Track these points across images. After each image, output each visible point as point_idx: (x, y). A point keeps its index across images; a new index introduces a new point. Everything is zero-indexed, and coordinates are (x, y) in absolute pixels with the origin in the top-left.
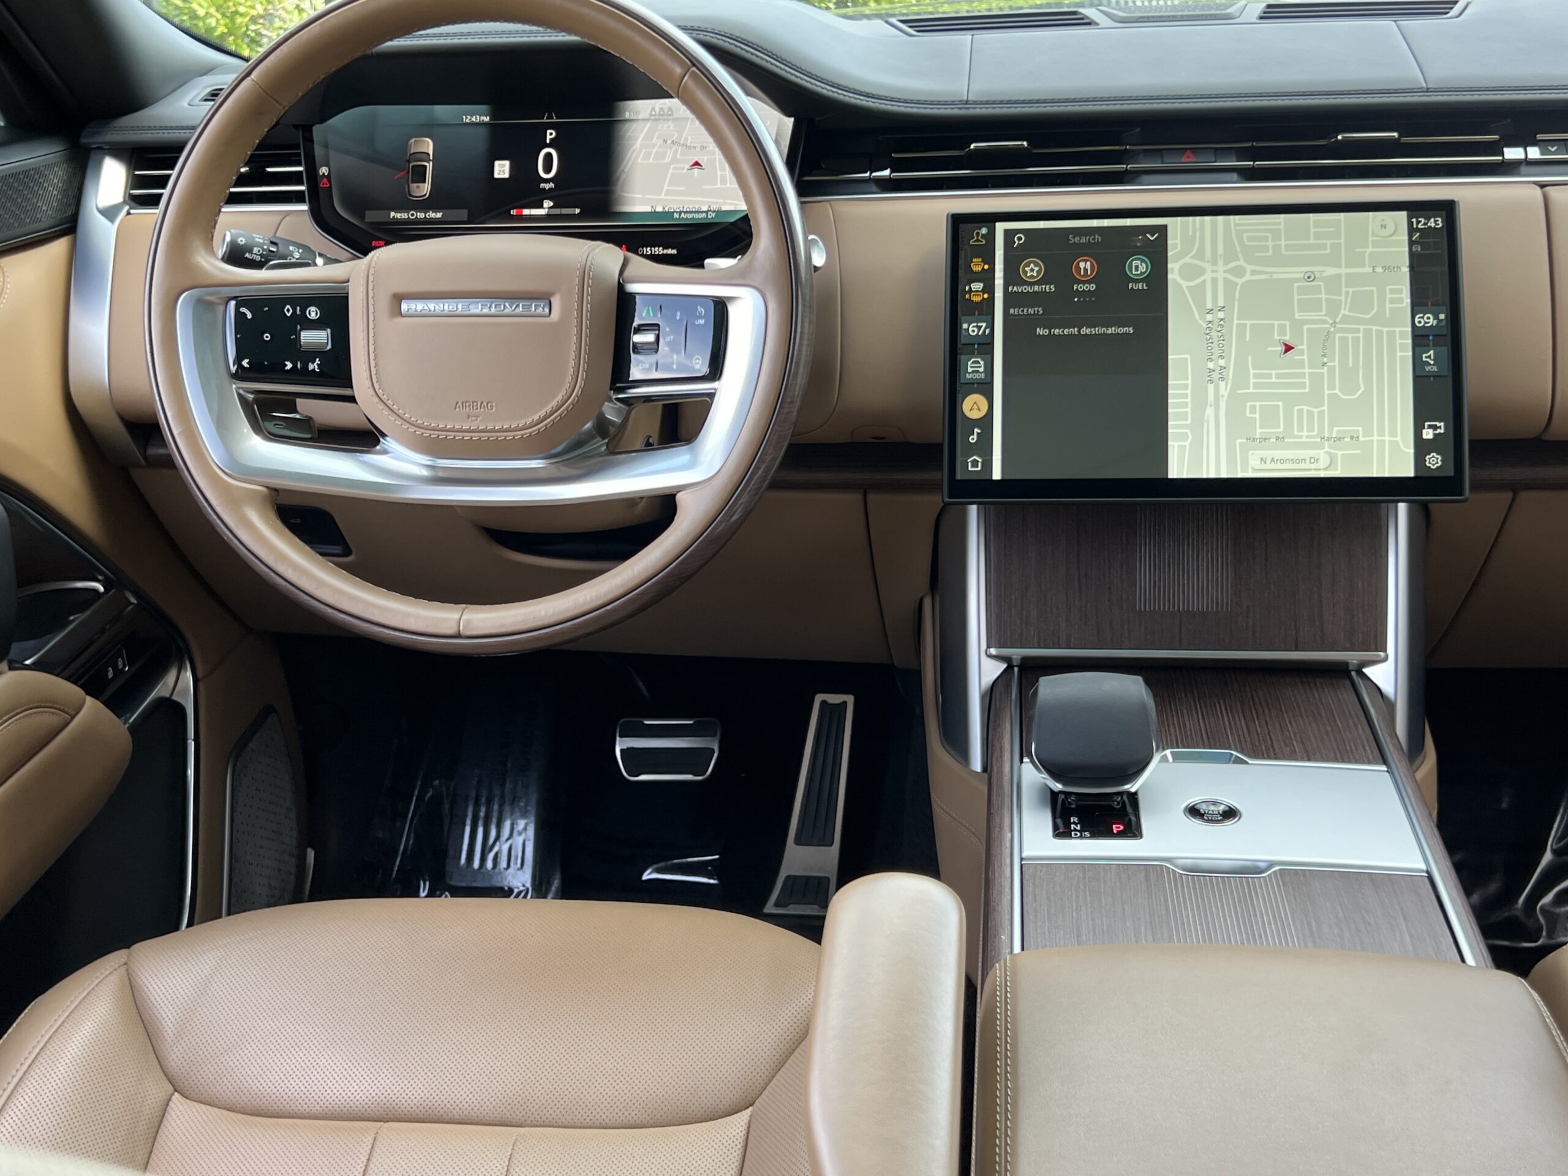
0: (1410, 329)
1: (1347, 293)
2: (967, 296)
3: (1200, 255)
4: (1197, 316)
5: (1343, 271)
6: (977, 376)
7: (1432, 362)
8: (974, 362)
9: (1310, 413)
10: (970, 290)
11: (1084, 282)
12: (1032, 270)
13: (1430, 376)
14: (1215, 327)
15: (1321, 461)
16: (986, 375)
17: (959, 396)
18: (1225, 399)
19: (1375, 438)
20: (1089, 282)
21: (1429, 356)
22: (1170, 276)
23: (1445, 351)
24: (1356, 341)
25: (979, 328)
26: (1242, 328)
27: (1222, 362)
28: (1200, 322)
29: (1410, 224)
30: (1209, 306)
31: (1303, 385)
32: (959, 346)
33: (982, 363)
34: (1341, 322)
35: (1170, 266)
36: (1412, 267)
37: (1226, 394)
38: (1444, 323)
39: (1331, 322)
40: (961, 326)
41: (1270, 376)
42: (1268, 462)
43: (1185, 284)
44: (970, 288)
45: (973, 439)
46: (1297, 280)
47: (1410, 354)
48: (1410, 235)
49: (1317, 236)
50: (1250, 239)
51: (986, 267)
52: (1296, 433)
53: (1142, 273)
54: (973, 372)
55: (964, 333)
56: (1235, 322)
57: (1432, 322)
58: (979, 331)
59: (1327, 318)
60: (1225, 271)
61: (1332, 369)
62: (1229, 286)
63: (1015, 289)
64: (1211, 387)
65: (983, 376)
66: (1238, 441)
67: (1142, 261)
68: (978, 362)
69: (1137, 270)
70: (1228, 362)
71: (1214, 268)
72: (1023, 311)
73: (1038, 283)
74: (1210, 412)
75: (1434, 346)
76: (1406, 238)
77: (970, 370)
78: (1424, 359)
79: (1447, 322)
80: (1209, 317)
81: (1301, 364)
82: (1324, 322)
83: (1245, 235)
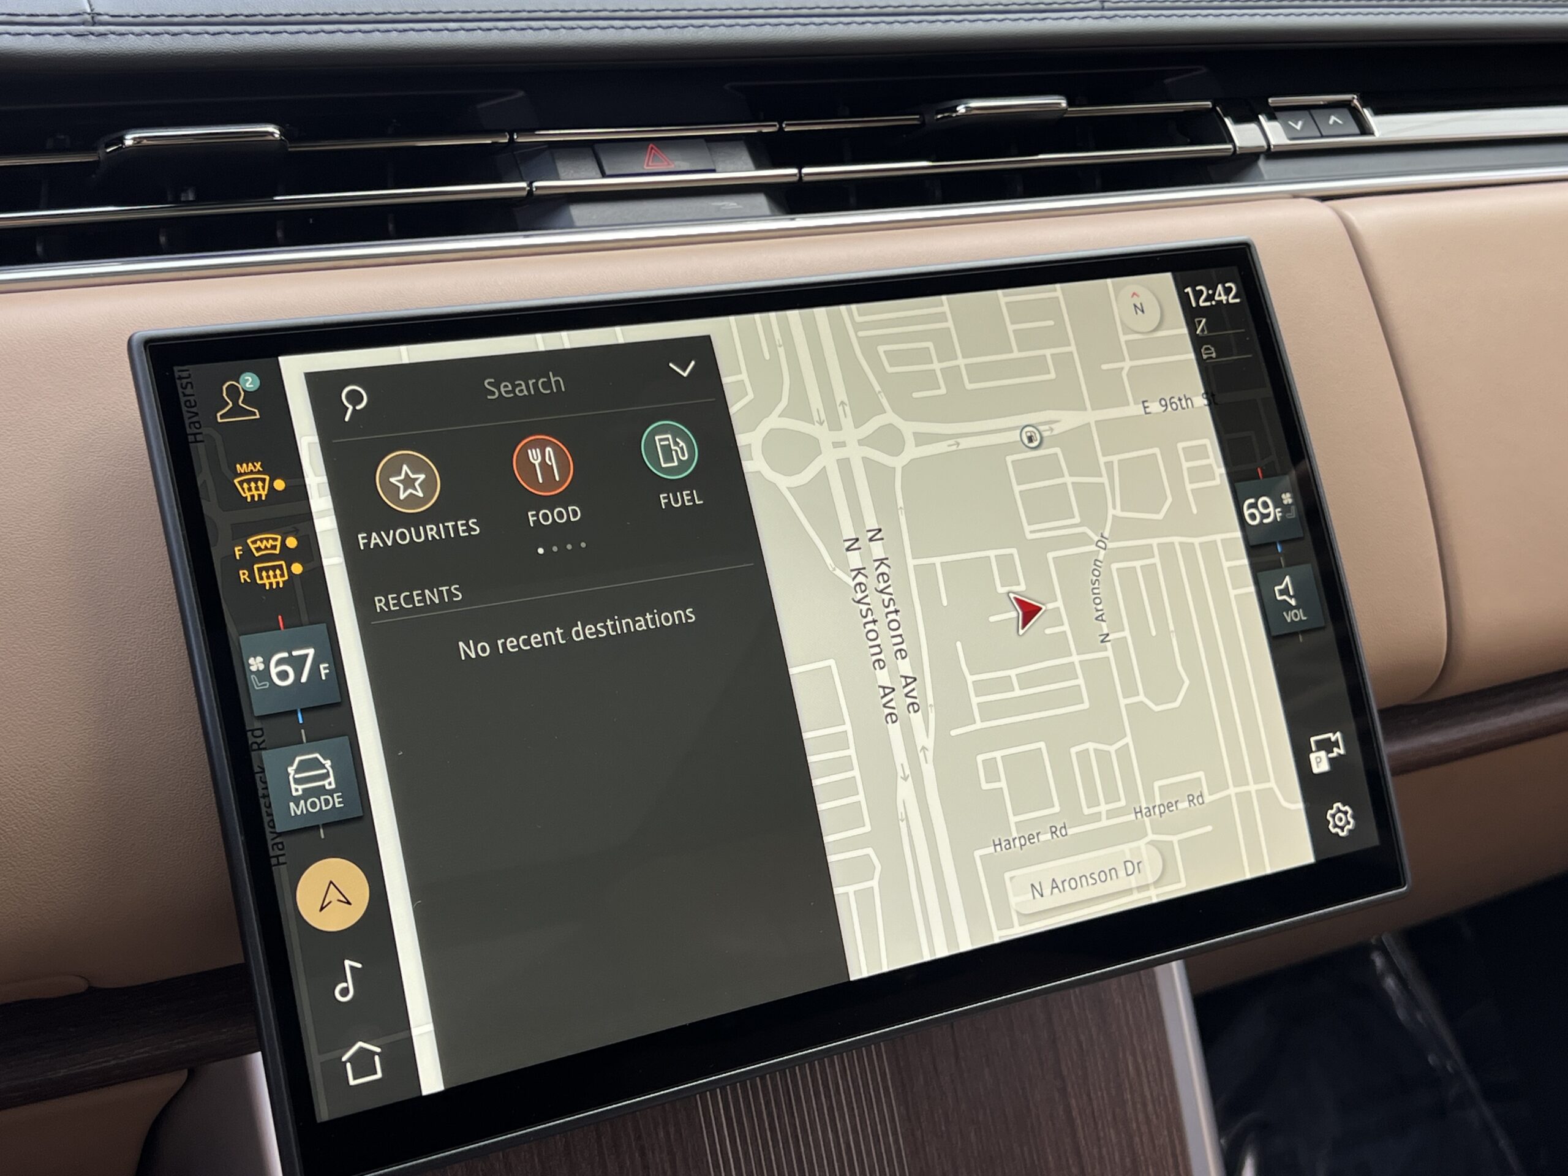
0: (1238, 534)
1: (1109, 465)
2: (244, 575)
3: (799, 408)
4: (829, 561)
5: (1091, 416)
6: (321, 804)
7: (1293, 602)
8: (303, 766)
9: (1103, 756)
10: (249, 560)
11: (551, 503)
12: (409, 482)
13: (1295, 634)
14: (872, 582)
15: (1146, 866)
16: (345, 799)
17: (281, 874)
18: (930, 755)
19: (1232, 791)
20: (563, 500)
21: (1285, 587)
22: (748, 466)
23: (1309, 570)
24: (1149, 571)
25: (298, 664)
26: (926, 574)
27: (905, 667)
28: (838, 572)
29: (1184, 299)
30: (849, 532)
31: (1073, 695)
32: (250, 724)
33: (328, 763)
34: (1116, 536)
35: (742, 439)
36: (1211, 396)
37: (930, 743)
38: (1293, 514)
39: (1096, 538)
40: (244, 666)
41: (1005, 684)
42: (1047, 891)
43: (784, 483)
44: (247, 551)
45: (345, 992)
46: (1008, 448)
47: (1252, 589)
48: (1191, 326)
49: (1026, 340)
50: (895, 358)
51: (279, 485)
52: (1086, 811)
53: (684, 466)
54: (307, 794)
55: (256, 685)
56: (911, 563)
57: (1274, 513)
58: (299, 674)
59: (1085, 529)
60: (861, 442)
61: (1120, 647)
62: (878, 475)
63: (375, 539)
64: (894, 730)
65: (337, 801)
66: (978, 853)
67: (676, 433)
68: (316, 764)
69: (669, 458)
70: (917, 664)
71: (838, 436)
72: (409, 599)
73: (433, 516)
74: (905, 791)
75: (1287, 565)
76: (1185, 330)
77: (297, 790)
78: (1279, 598)
79: (1298, 511)
80: (855, 559)
81: (1059, 646)
82: (1083, 539)
83: (881, 349)
